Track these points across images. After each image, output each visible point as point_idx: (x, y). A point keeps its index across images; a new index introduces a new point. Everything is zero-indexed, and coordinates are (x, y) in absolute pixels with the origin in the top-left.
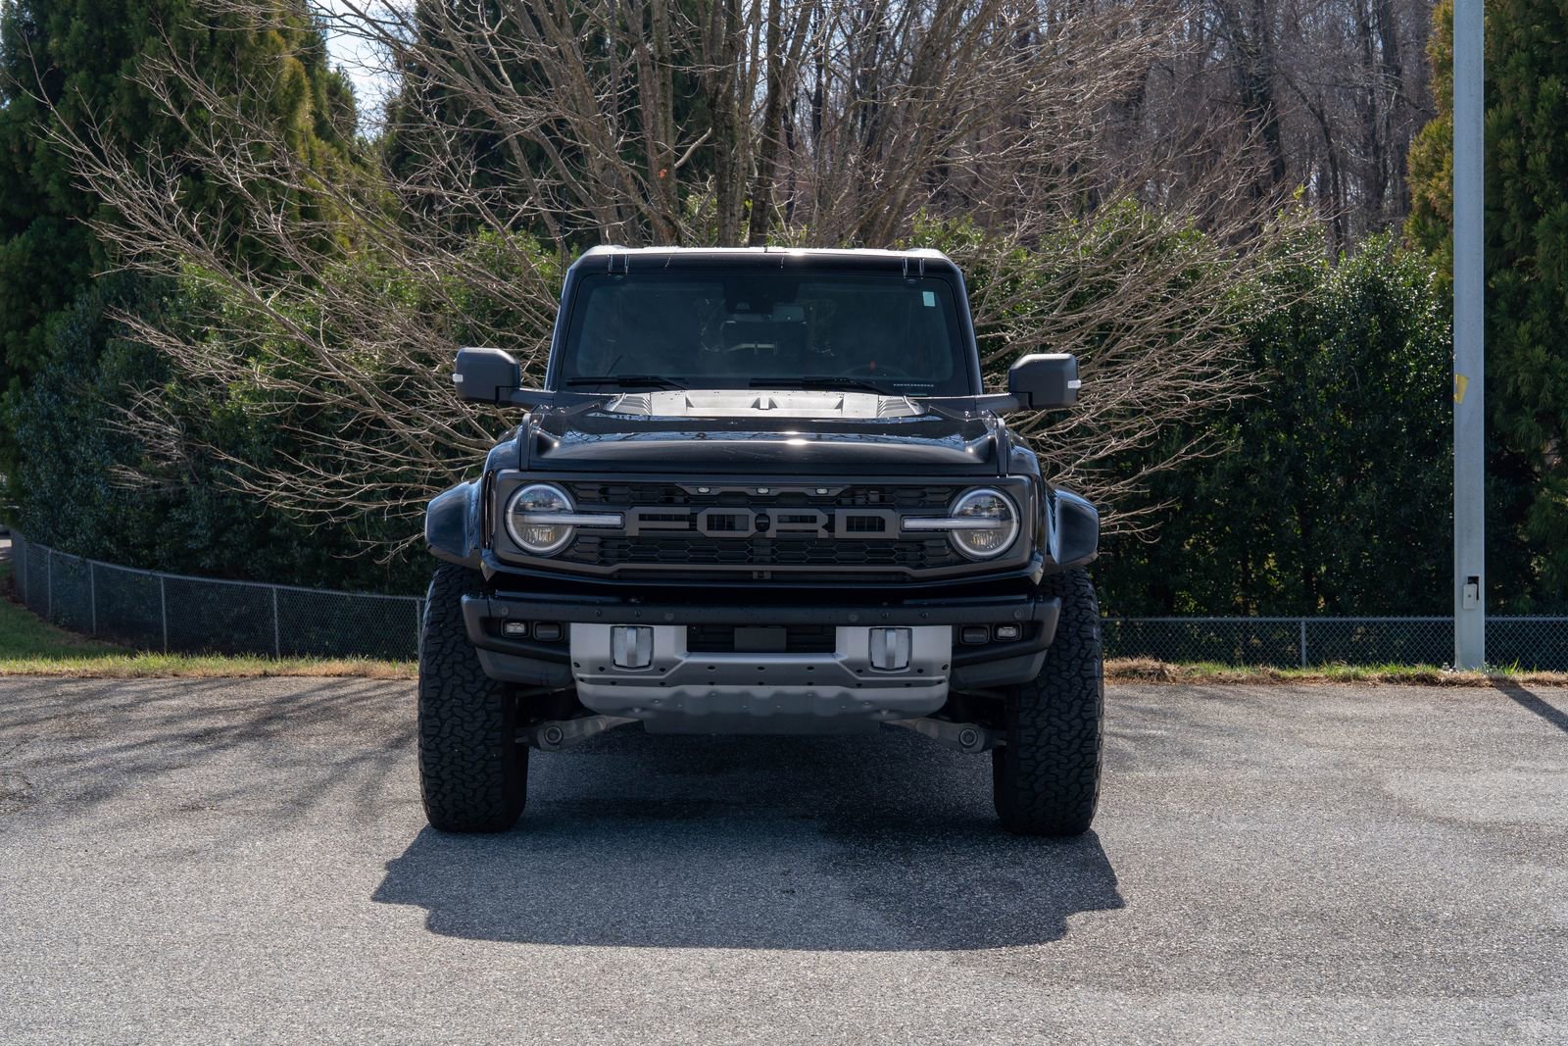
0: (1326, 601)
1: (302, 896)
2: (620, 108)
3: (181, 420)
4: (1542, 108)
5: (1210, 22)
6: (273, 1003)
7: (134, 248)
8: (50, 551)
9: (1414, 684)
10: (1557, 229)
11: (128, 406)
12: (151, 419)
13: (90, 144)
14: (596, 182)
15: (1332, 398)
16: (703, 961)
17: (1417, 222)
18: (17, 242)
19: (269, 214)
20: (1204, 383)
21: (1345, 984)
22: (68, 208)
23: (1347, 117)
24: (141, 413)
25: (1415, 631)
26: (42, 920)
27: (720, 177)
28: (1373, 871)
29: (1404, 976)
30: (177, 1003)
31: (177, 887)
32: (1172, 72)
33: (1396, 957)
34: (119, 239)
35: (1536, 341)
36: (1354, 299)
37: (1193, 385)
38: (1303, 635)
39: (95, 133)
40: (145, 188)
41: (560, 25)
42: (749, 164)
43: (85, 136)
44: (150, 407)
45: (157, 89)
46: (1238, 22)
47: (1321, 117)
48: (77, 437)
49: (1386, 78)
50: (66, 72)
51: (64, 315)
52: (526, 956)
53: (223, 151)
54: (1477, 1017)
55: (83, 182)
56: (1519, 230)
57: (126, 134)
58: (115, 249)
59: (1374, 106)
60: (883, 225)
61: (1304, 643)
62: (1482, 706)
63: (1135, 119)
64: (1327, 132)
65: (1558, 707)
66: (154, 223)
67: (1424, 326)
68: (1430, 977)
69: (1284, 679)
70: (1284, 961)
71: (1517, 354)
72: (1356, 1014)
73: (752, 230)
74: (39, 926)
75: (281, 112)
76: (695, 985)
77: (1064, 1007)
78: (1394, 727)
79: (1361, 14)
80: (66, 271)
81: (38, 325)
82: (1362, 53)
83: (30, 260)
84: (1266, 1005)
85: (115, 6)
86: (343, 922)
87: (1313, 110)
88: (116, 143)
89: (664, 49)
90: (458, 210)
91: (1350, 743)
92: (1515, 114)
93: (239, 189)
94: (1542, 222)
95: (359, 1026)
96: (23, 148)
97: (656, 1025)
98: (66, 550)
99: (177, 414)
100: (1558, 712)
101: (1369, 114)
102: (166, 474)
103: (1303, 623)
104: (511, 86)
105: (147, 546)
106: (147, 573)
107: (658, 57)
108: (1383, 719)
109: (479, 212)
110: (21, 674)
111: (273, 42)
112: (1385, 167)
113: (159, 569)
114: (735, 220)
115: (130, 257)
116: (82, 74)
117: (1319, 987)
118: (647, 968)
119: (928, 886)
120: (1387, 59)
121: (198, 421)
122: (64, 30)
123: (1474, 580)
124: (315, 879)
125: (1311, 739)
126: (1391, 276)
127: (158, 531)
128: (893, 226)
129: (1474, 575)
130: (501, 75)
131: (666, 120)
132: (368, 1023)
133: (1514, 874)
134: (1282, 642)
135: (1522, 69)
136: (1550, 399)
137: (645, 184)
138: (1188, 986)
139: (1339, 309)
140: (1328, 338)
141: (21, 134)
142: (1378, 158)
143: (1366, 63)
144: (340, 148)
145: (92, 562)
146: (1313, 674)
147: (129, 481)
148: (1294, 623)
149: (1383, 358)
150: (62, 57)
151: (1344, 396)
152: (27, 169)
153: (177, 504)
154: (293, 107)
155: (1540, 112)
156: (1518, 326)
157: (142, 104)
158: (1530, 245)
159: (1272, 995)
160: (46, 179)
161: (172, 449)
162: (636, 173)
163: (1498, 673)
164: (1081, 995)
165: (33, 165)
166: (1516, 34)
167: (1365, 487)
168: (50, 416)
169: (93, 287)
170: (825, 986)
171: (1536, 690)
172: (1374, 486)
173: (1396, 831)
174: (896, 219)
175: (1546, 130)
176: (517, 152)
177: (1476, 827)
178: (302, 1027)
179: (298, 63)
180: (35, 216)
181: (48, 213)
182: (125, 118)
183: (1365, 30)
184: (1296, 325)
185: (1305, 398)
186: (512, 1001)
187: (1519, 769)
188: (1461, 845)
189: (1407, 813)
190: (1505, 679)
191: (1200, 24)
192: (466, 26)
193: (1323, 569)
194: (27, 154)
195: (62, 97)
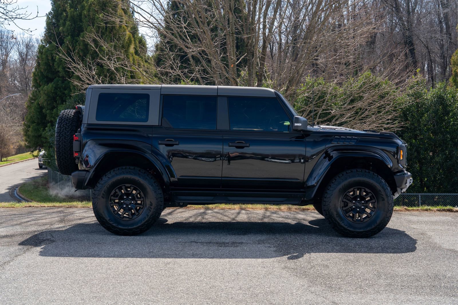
0: (427, 189)
1: (128, 267)
2: (221, 47)
5: (395, 20)
6: (119, 295)
7: (83, 87)
9: (446, 212)
13: (71, 57)
14: (214, 68)
15: (428, 129)
16: (238, 285)
17: (453, 78)
18: (50, 85)
19: (121, 77)
20: (388, 125)
21: (418, 294)
22: (65, 75)
23: (435, 48)
25: (453, 198)
26: (56, 273)
27: (249, 67)
28: (429, 263)
29: (436, 292)
30: (93, 295)
31: (93, 265)
32: (383, 35)
33: (433, 286)
34: (79, 84)
36: (435, 101)
37: (385, 126)
38: (420, 199)
39: (73, 55)
40: (87, 70)
41: (204, 24)
42: (257, 63)
43: (69, 55)
45: (90, 42)
46: (403, 20)
47: (427, 48)
49: (447, 36)
50: (64, 37)
51: (64, 106)
52: (189, 283)
53: (109, 59)
54: (455, 303)
55: (69, 68)
57: (81, 54)
58: (78, 87)
59: (443, 45)
61: (420, 201)
63: (373, 48)
64: (429, 52)
66: (89, 80)
67: (455, 109)
68: (442, 292)
69: (409, 210)
70: (402, 287)
72: (421, 302)
73: (258, 82)
74: (55, 274)
75: (125, 47)
76: (236, 292)
77: (339, 299)
78: (439, 223)
79: (439, 18)
80: (64, 93)
81: (56, 108)
82: (440, 29)
83: (54, 90)
84: (395, 299)
85: (78, 17)
86: (139, 274)
87: (425, 46)
88: (78, 57)
89: (233, 30)
90: (175, 76)
91: (426, 228)
93: (113, 70)
95: (143, 301)
96: (52, 58)
97: (224, 302)
101: (442, 46)
103: (420, 195)
104: (190, 41)
107: (231, 33)
108: (436, 221)
109: (181, 76)
111: (124, 28)
112: (446, 62)
114: (253, 79)
115: (82, 90)
116: (69, 37)
117: (411, 294)
118: (223, 287)
120: (447, 31)
122: (64, 24)
124: (132, 263)
125: (415, 227)
126: (446, 94)
128: (299, 80)
130: (187, 38)
131: (233, 50)
132: (145, 301)
134: (414, 200)
137: (227, 68)
138: (374, 294)
139: (430, 104)
140: (427, 112)
141: (52, 54)
142: (444, 60)
143: (441, 32)
144: (142, 58)
146: (418, 209)
148: (417, 195)
149: (443, 118)
150: (63, 32)
151: (431, 129)
152: (53, 64)
154: (129, 46)
157: (86, 45)
159: (397, 296)
160: (59, 67)
162: (225, 66)
164: (344, 296)
165: (55, 63)
167: (438, 156)
169: (71, 98)
170: (272, 292)
172: (440, 155)
173: (437, 252)
176: (191, 59)
178: (127, 302)
179: (130, 34)
180: (55, 78)
181: (59, 77)
182: (81, 49)
183: (440, 22)
184: (418, 108)
186: (185, 296)
189: (441, 247)
191: (392, 21)
192: (177, 24)
193: (426, 179)
194: (53, 60)
195: (63, 44)
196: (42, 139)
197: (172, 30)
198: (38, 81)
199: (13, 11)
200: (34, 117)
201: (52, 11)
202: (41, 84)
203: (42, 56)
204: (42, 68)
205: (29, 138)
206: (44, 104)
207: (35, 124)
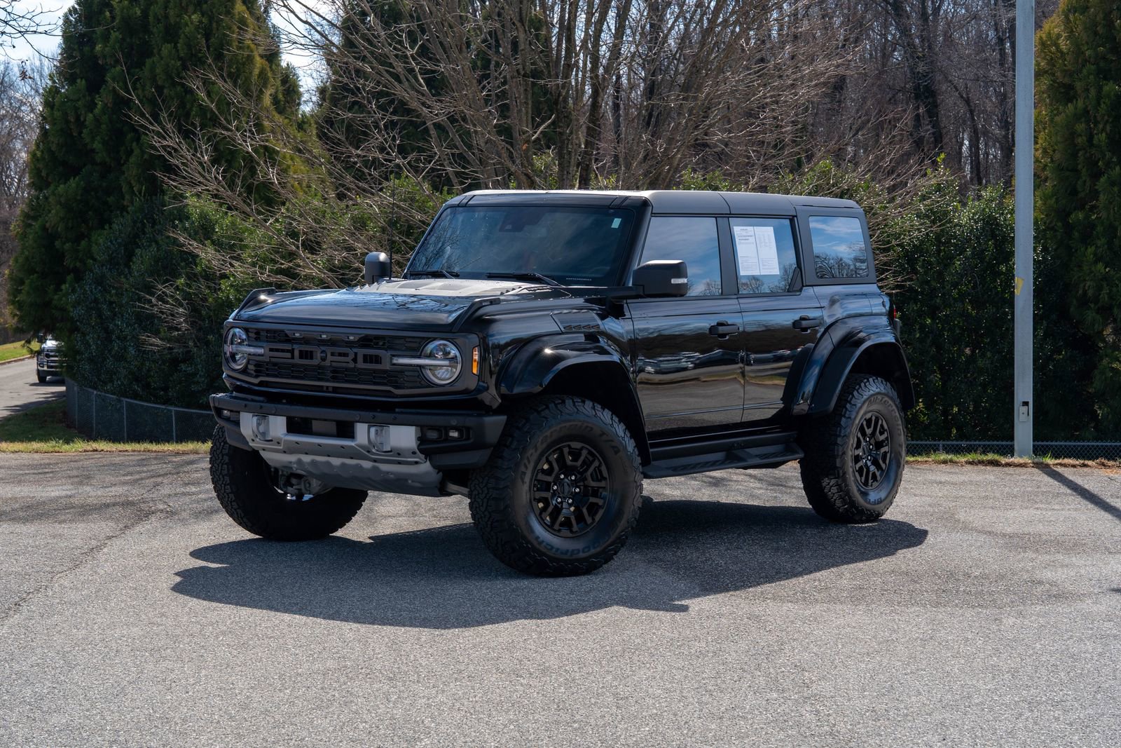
0: (957, 431)
3: (187, 304)
4: (1104, 103)
5: (892, 34)
8: (95, 392)
9: (986, 465)
10: (1113, 184)
11: (152, 294)
12: (167, 303)
14: (480, 151)
15: (962, 295)
18: (73, 182)
19: (268, 169)
21: (913, 602)
24: (160, 298)
27: (558, 147)
29: (946, 599)
33: (944, 591)
35: (1098, 259)
36: (977, 229)
44: (166, 295)
45: (197, 88)
46: (910, 35)
47: (967, 102)
48: (115, 315)
50: (107, 67)
51: (105, 232)
53: (239, 128)
54: (982, 616)
55: (156, 148)
56: (1088, 184)
60: (664, 180)
62: (1025, 477)
63: (838, 102)
64: (972, 112)
65: (1070, 478)
68: (960, 600)
70: (882, 592)
71: (1085, 268)
72: (917, 614)
73: (581, 179)
78: (969, 487)
80: (105, 203)
81: (86, 239)
82: (998, 56)
83: (82, 195)
84: (869, 610)
85: (140, 22)
87: (962, 97)
89: (526, 68)
91: (940, 495)
92: (1087, 107)
93: (248, 152)
94: (1102, 180)
96: (78, 118)
98: (107, 392)
99: (184, 300)
100: (1071, 481)
102: (178, 340)
104: (425, 88)
105: (163, 389)
106: (163, 407)
107: (522, 72)
108: (963, 483)
109: (401, 168)
110: (140, 451)
111: (248, 47)
112: (1012, 136)
113: (171, 405)
114: (570, 176)
117: (899, 603)
119: (689, 558)
121: (199, 304)
122: (106, 37)
123: (1026, 404)
125: (918, 492)
126: (1002, 214)
127: (171, 379)
128: (671, 180)
129: (1026, 400)
130: (419, 81)
131: (527, 112)
133: (1020, 557)
135: (1092, 77)
136: (1106, 299)
137: (513, 153)
138: (828, 602)
139: (967, 236)
140: (959, 255)
143: (1000, 65)
144: (290, 120)
145: (125, 400)
146: (926, 459)
147: (151, 345)
149: (996, 269)
150: (104, 57)
151: (969, 294)
152: (80, 133)
153: (184, 361)
154: (261, 92)
155: (1102, 106)
156: (1086, 249)
158: (1095, 194)
159: (873, 606)
160: (93, 139)
161: (182, 323)
162: (508, 146)
163: (1037, 460)
165: (84, 131)
166: (1088, 53)
167: (983, 355)
168: (96, 301)
171: (1060, 469)
172: (989, 354)
173: (957, 536)
174: (673, 176)
175: (1106, 117)
176: (433, 132)
177: (1004, 535)
179: (264, 62)
180: (85, 165)
181: (94, 163)
184: (938, 246)
185: (943, 294)
187: (1037, 509)
188: (993, 543)
189: (966, 528)
190: (1042, 463)
191: (884, 36)
192: (395, 48)
193: (956, 409)
194: (80, 124)
195: (104, 86)
196: (54, 311)
197: (391, 65)
198: (44, 174)
199: (29, 16)
200: (33, 258)
201: (76, 6)
202: (50, 180)
203: (53, 114)
204: (53, 142)
205: (20, 309)
206: (59, 229)
207: (36, 275)
